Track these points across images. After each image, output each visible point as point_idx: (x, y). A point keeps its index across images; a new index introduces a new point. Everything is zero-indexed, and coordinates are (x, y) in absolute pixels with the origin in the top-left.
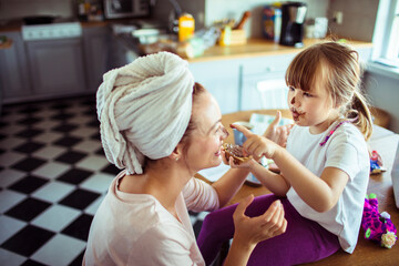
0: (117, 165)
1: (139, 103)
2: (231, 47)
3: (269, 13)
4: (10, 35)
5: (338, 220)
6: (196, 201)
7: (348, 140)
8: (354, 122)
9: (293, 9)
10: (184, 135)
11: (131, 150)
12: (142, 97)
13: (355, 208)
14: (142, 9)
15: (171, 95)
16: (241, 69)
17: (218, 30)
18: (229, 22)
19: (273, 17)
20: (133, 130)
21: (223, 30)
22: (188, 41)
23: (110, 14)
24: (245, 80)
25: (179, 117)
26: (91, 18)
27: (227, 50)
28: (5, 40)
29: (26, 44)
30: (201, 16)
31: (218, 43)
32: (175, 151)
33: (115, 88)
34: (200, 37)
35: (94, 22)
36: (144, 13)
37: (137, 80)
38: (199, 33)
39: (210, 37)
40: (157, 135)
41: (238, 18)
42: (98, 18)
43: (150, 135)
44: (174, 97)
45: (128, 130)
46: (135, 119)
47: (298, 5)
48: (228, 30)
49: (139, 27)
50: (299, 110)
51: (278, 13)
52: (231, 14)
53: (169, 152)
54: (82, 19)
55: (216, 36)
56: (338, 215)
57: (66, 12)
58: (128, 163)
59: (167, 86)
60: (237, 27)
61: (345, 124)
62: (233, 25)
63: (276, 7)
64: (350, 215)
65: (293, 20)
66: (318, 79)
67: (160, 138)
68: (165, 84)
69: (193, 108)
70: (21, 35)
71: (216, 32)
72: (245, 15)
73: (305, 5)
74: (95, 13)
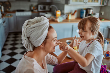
0: (25, 47)
1: (33, 29)
2: (71, 20)
3: (82, 11)
4: (12, 14)
5: (91, 70)
6: (51, 62)
7: (95, 45)
8: (98, 40)
9: (89, 10)
10: (45, 40)
11: (30, 43)
12: (34, 28)
13: (98, 67)
14: (48, 9)
15: (42, 28)
16: (73, 26)
17: (67, 15)
18: (70, 13)
19: (83, 12)
20: (30, 37)
21: (69, 15)
22: (58, 17)
23: (39, 10)
24: (74, 29)
25: (43, 34)
26: (35, 11)
27: (69, 21)
28: (11, 15)
29: (17, 17)
30: (63, 11)
31: (67, 18)
32: (42, 45)
33: (27, 25)
34: (62, 17)
35: (35, 12)
36: (49, 10)
37: (34, 23)
38: (62, 16)
39: (65, 17)
40: (37, 39)
41: (73, 12)
42: (36, 11)
43: (35, 39)
44: (43, 28)
45: (29, 37)
46: (31, 34)
47: (90, 9)
48: (70, 15)
49: (47, 14)
50: (82, 35)
51: (85, 11)
52: (71, 11)
53: (40, 45)
54: (32, 11)
55: (66, 17)
56: (92, 69)
57: (28, 9)
58: (29, 47)
59: (41, 25)
60: (73, 15)
61: (95, 41)
62: (72, 14)
63: (84, 9)
64: (96, 69)
65: (89, 13)
66: (87, 26)
67: (37, 40)
68: (41, 24)
69: (48, 32)
70: (15, 14)
71: (66, 15)
72: (75, 11)
73: (92, 9)
74: (35, 9)
